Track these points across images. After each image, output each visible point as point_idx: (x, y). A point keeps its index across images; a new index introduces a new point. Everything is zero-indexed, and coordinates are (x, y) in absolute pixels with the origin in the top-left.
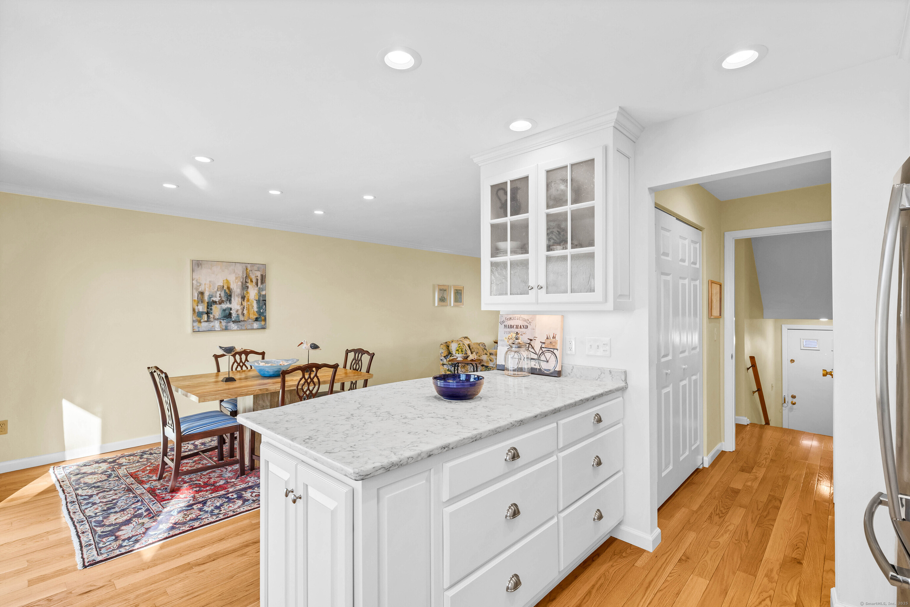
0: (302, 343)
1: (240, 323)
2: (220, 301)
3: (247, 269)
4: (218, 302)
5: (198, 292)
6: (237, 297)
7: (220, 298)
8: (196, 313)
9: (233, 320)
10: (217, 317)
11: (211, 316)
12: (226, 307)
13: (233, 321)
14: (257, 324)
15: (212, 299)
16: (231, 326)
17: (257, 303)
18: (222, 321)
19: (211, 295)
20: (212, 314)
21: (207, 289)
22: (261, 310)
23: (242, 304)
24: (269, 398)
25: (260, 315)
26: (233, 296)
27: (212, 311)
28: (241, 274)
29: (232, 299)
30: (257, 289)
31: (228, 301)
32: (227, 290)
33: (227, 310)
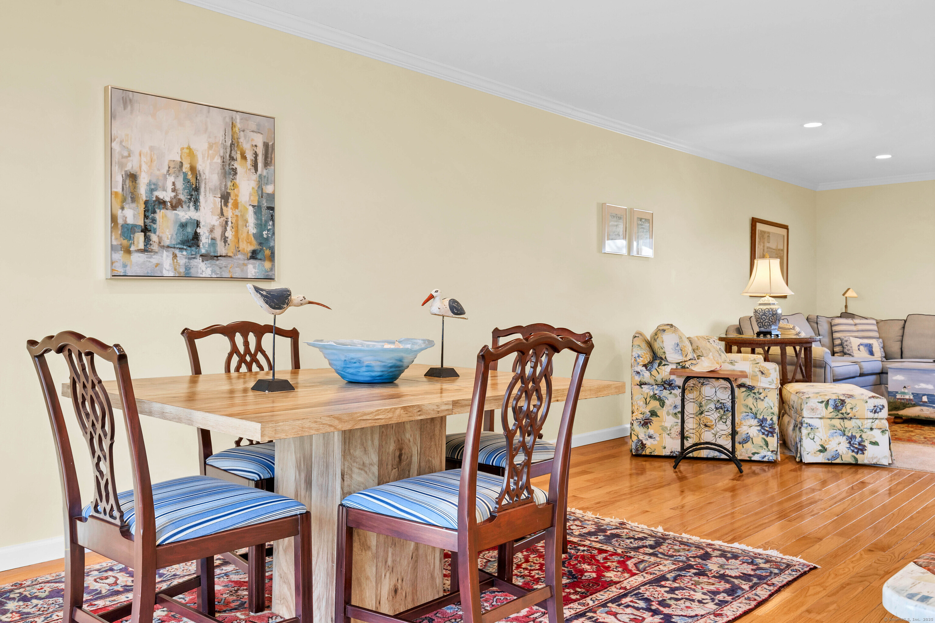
0: (431, 297)
1: (217, 262)
2: (174, 202)
3: (233, 126)
4: (169, 204)
5: (123, 173)
6: (211, 195)
7: (174, 194)
8: (119, 226)
9: (203, 251)
10: (167, 242)
11: (154, 237)
12: (187, 217)
13: (201, 256)
14: (254, 267)
15: (156, 193)
16: (197, 267)
17: (255, 213)
18: (177, 252)
19: (154, 184)
20: (155, 233)
21: (144, 167)
22: (265, 233)
23: (222, 214)
24: (376, 442)
25: (260, 244)
26: (202, 190)
27: (155, 226)
28: (220, 138)
29: (202, 198)
30: (255, 177)
31: (192, 204)
32: (189, 173)
33: (189, 225)
